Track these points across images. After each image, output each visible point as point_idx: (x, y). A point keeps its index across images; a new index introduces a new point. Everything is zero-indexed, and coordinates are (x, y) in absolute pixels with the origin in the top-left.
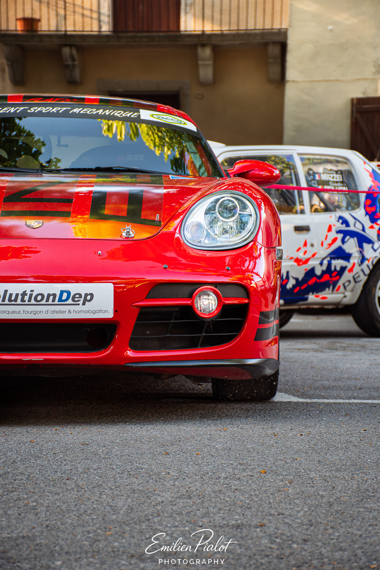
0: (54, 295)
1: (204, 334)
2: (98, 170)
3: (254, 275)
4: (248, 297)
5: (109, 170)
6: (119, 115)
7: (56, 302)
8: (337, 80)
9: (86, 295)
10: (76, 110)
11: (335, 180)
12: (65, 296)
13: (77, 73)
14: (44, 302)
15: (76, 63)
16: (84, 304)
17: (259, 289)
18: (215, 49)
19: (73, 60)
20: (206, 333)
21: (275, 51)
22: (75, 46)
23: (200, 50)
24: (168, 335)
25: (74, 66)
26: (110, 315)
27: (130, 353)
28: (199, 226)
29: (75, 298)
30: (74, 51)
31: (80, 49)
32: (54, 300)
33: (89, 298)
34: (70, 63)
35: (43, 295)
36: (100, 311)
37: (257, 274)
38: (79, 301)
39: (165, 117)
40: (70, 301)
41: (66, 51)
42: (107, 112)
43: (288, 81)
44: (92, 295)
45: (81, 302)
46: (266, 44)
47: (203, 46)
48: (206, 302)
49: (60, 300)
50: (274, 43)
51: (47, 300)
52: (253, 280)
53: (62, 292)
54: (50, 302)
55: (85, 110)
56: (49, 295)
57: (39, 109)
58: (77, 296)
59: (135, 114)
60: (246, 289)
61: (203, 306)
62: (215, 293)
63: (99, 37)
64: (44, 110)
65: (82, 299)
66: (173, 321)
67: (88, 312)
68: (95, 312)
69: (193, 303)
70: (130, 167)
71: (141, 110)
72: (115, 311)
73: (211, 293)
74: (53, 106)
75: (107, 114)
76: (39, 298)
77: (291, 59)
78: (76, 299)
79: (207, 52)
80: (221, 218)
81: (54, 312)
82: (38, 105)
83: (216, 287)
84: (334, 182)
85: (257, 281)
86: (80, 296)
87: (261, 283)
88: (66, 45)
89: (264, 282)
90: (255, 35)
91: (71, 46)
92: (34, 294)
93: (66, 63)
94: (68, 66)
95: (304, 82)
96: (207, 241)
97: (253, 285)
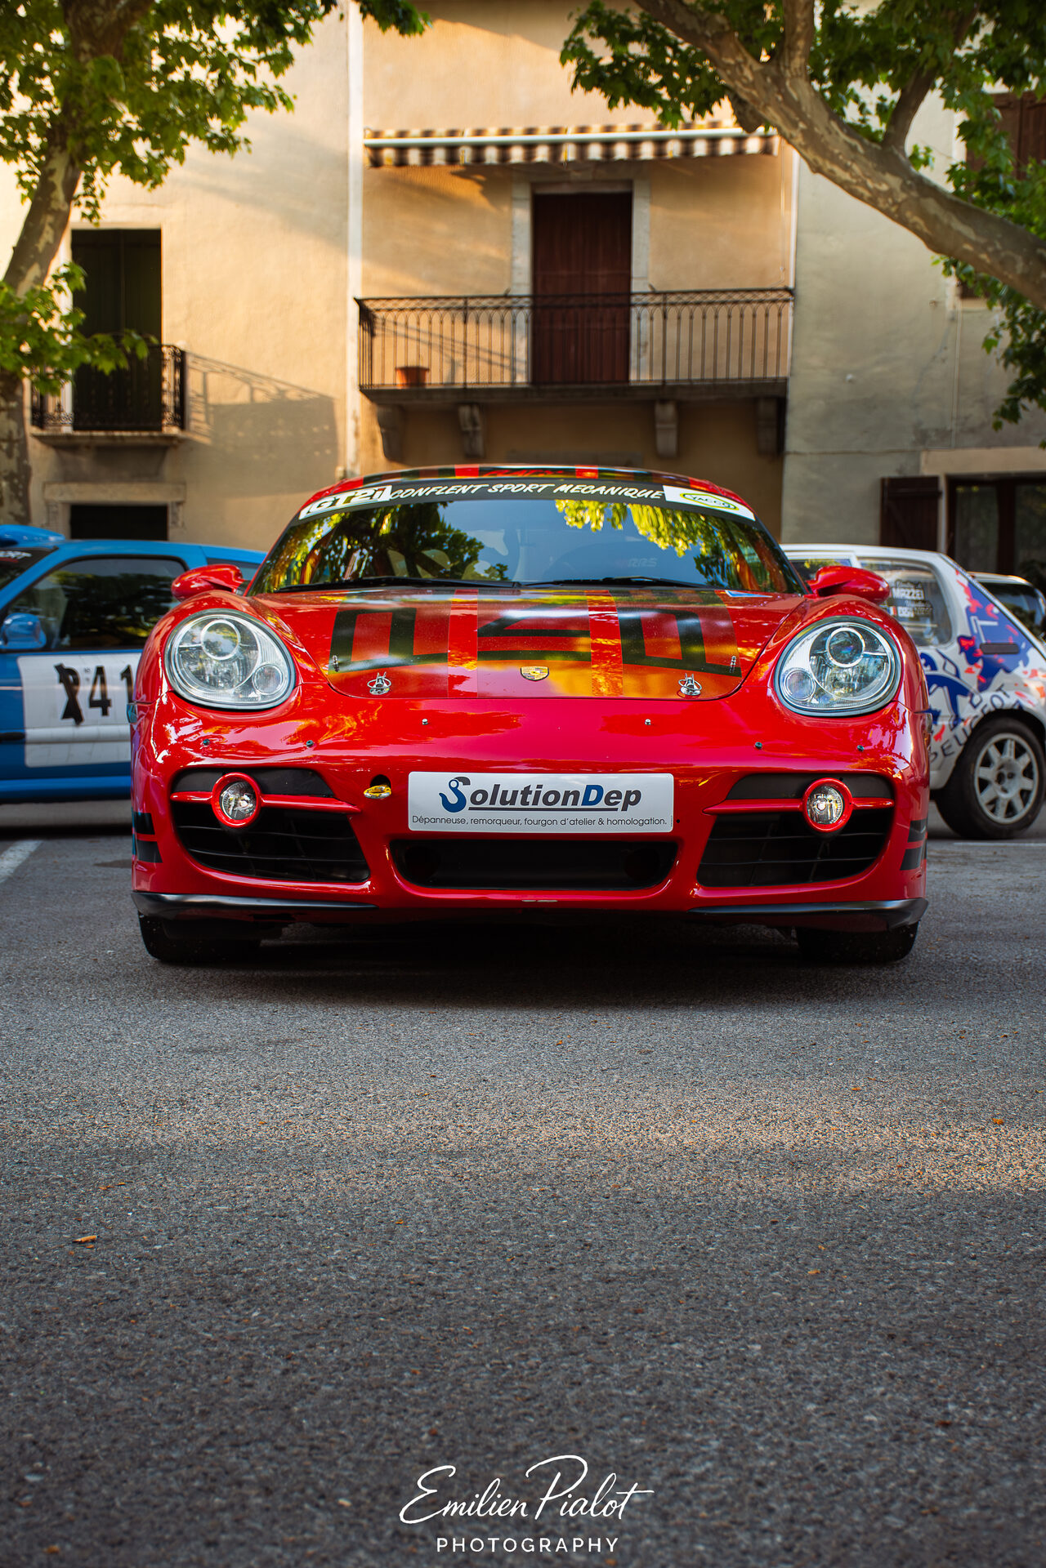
0: (576, 794)
1: (819, 859)
2: (608, 582)
3: (896, 759)
4: (893, 797)
5: (626, 582)
6: (631, 495)
7: (579, 805)
8: (860, 452)
9: (629, 793)
10: (564, 488)
11: (913, 597)
12: (594, 794)
13: (479, 442)
14: (559, 805)
15: (479, 428)
16: (625, 809)
17: (907, 782)
18: (680, 406)
19: (475, 424)
20: (822, 857)
21: (767, 409)
22: (477, 404)
23: (658, 409)
24: (760, 861)
25: (475, 432)
26: (667, 827)
27: (697, 892)
28: (803, 676)
29: (612, 798)
30: (476, 412)
31: (483, 408)
32: (575, 802)
33: (633, 798)
34: (470, 428)
35: (557, 794)
36: (652, 821)
37: (900, 757)
38: (616, 803)
39: (704, 498)
40: (602, 804)
41: (465, 411)
42: (613, 491)
43: (789, 453)
44: (638, 794)
45: (620, 806)
46: (755, 401)
47: (664, 402)
48: (822, 806)
49: (586, 801)
50: (768, 398)
51: (565, 803)
52: (895, 766)
53: (589, 788)
54: (569, 805)
55: (578, 487)
56: (567, 794)
57: (506, 487)
58: (614, 795)
59: (657, 493)
60: (887, 780)
61: (818, 812)
62: (840, 790)
63: (512, 391)
64: (513, 488)
65: (622, 801)
66: (769, 838)
67: (632, 822)
68: (642, 823)
69: (804, 806)
70: (659, 578)
71: (665, 487)
72: (677, 821)
73: (833, 791)
74: (527, 482)
75: (613, 493)
76: (551, 798)
77: (793, 422)
78: (612, 801)
79: (670, 410)
80: (834, 662)
81: (575, 822)
82: (504, 481)
83: (841, 780)
84: (913, 601)
85: (901, 769)
86: (619, 795)
87: (909, 772)
88: (464, 404)
89: (913, 770)
90: (740, 387)
91: (471, 405)
92: (543, 792)
93: (464, 429)
94: (467, 433)
95: (811, 454)
96: (814, 701)
97: (897, 775)
